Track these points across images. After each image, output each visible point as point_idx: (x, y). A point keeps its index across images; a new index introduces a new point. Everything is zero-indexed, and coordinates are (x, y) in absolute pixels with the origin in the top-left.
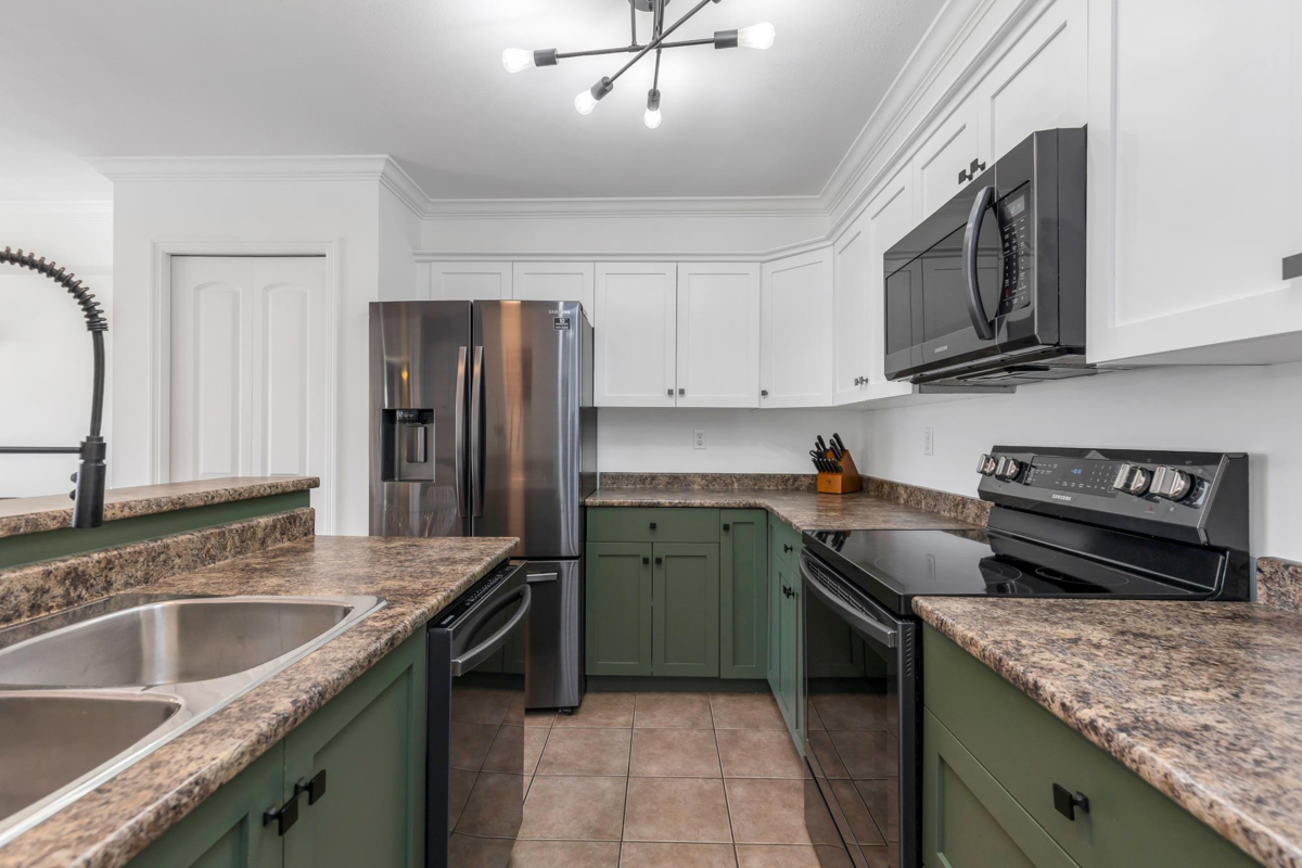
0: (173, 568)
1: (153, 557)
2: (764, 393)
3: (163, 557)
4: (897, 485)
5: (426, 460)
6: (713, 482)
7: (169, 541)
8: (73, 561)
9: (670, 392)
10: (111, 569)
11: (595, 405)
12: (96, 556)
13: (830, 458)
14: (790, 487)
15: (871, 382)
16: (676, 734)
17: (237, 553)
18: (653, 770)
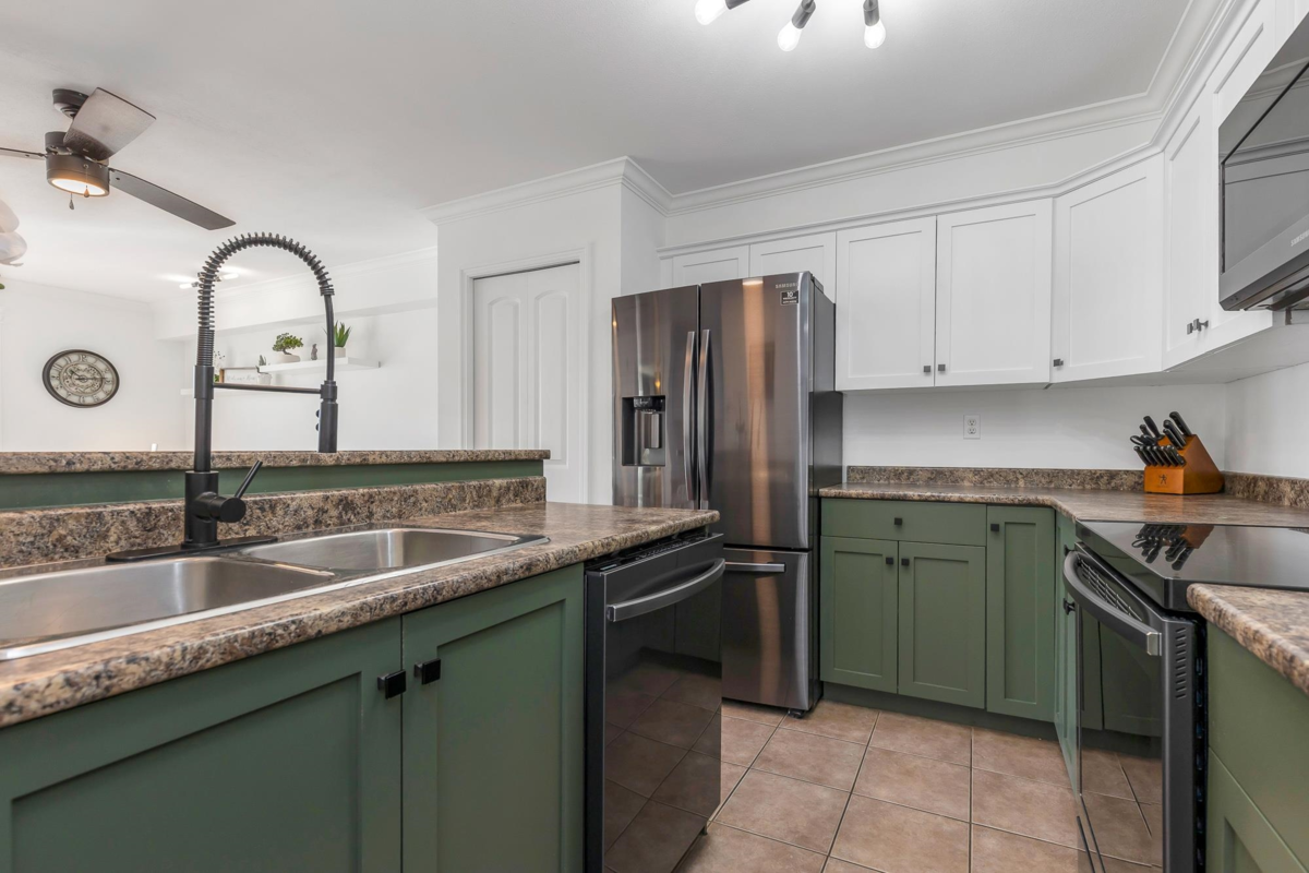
0: (421, 509)
1: (405, 498)
2: (1058, 363)
3: (412, 499)
4: (1280, 480)
5: (660, 446)
6: (985, 477)
7: (418, 487)
8: (344, 492)
9: (927, 370)
10: (372, 502)
11: (837, 389)
12: (361, 491)
13: (1165, 445)
14: (1103, 487)
15: (1212, 325)
16: (919, 762)
17: (474, 506)
18: (882, 793)
